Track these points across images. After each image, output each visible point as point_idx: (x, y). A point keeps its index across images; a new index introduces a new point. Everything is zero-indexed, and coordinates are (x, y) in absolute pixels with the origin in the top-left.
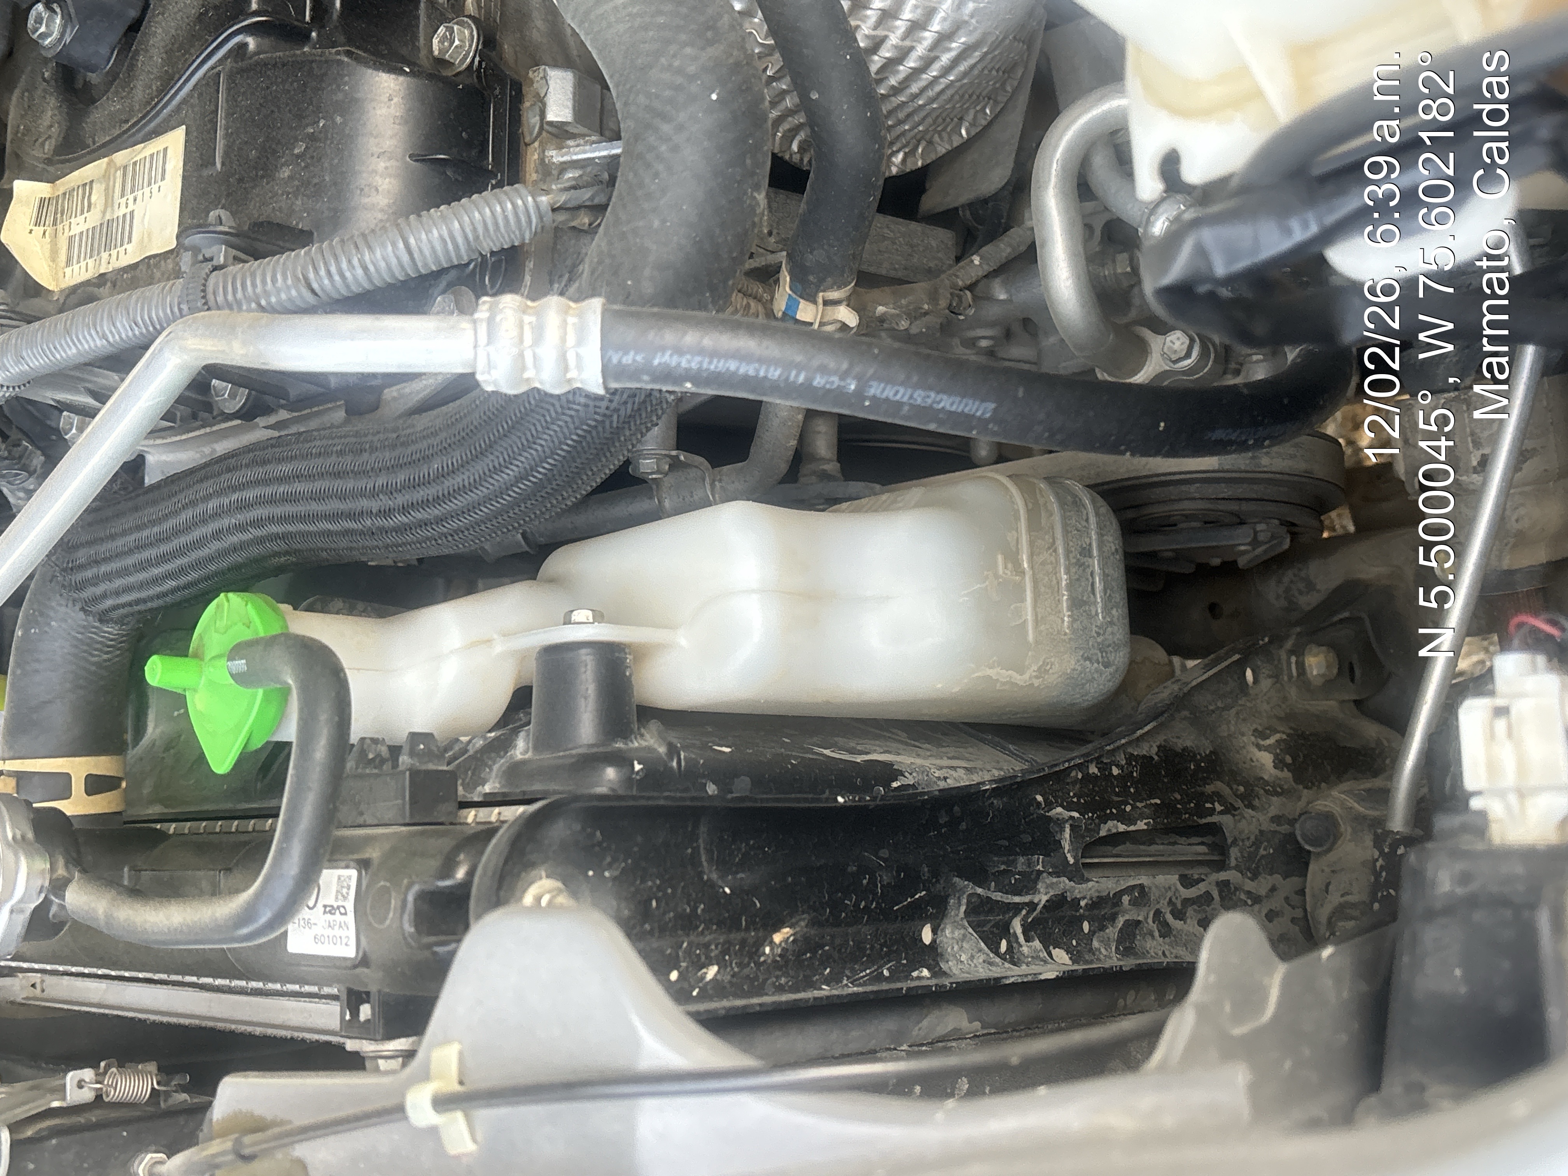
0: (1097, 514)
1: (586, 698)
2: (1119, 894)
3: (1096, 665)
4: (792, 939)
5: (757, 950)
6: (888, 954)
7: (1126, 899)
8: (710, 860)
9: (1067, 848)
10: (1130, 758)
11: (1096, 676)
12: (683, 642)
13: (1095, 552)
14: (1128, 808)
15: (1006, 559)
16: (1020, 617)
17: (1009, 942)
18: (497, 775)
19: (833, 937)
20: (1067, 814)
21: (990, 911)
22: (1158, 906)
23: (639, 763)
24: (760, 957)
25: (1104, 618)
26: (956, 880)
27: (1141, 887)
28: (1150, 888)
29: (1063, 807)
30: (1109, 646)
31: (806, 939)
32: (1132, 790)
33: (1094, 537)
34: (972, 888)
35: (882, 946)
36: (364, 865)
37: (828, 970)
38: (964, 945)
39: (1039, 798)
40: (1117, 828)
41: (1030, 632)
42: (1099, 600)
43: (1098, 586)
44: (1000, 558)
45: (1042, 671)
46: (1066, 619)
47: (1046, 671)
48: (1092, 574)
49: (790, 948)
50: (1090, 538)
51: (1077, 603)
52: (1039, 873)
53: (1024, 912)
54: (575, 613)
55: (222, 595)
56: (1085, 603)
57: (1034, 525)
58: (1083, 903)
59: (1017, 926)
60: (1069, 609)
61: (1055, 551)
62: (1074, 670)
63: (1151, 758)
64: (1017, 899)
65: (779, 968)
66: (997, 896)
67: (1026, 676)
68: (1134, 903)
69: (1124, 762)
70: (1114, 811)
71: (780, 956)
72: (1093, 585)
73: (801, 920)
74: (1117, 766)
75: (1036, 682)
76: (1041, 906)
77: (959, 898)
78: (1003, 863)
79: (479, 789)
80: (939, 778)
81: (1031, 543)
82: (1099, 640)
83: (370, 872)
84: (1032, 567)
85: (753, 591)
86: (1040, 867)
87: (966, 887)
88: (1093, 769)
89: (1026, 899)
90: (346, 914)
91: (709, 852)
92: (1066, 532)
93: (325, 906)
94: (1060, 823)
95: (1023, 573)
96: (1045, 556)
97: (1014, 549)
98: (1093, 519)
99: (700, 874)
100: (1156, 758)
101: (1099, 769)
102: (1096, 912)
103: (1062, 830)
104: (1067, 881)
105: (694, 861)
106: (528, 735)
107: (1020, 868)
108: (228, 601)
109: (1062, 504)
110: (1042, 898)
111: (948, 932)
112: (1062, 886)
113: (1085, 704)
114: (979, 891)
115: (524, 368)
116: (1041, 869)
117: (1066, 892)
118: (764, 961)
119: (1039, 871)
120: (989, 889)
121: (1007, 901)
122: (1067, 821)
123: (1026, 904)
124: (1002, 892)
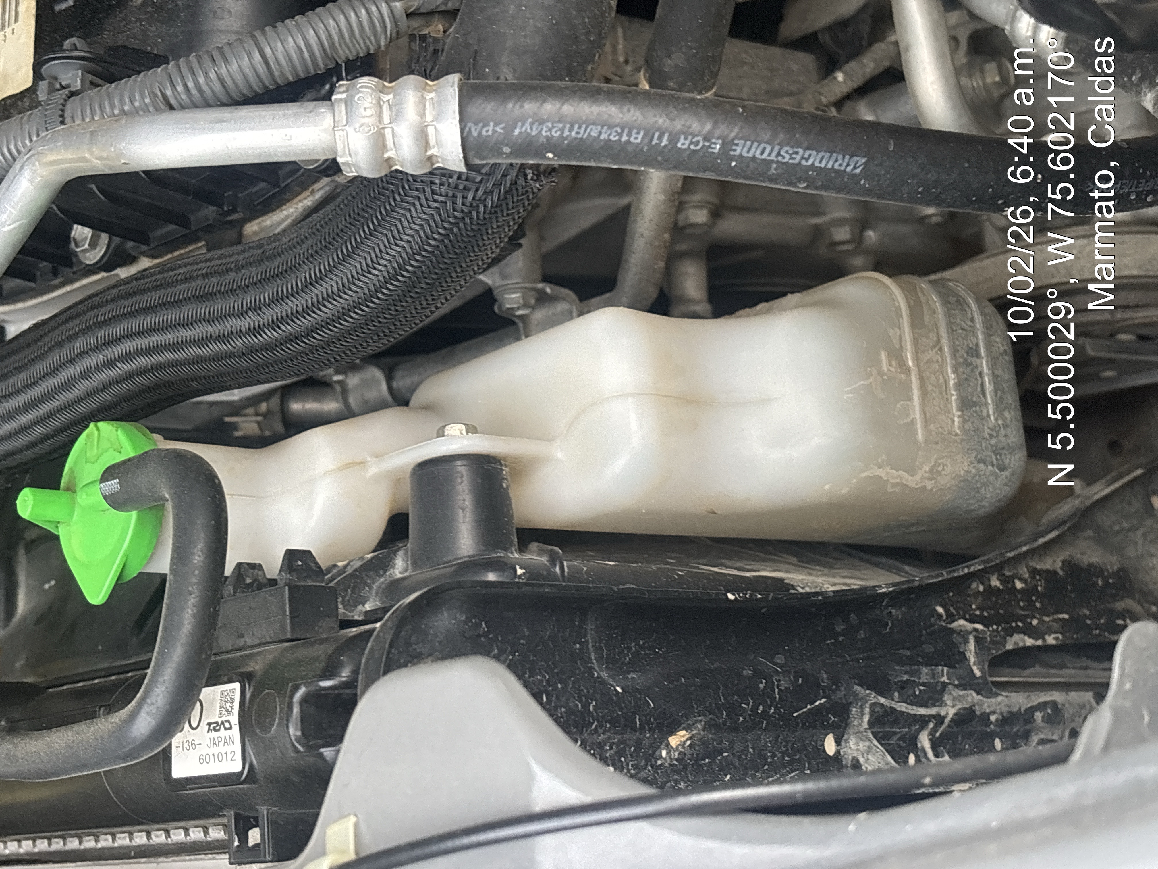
0: (983, 314)
1: (463, 509)
2: (1032, 710)
3: (990, 468)
4: (688, 743)
5: (654, 752)
6: (791, 762)
7: (1038, 715)
8: (600, 659)
9: (972, 660)
10: (1034, 572)
11: (991, 479)
12: (559, 455)
13: (983, 352)
14: (1035, 622)
15: (889, 356)
16: (908, 415)
17: (917, 757)
18: (377, 593)
19: (732, 742)
20: (969, 626)
21: (895, 722)
22: (1072, 725)
23: (521, 568)
24: (657, 759)
25: (996, 419)
26: (857, 688)
27: (1054, 704)
28: (1063, 705)
29: (966, 620)
30: (1003, 448)
31: (704, 742)
32: (1038, 605)
33: (980, 337)
34: (874, 698)
35: (784, 754)
36: (245, 678)
37: (728, 777)
38: (870, 757)
39: (940, 610)
40: (1024, 641)
41: (920, 431)
42: (990, 401)
43: (989, 387)
44: (883, 355)
45: (934, 473)
46: (956, 419)
47: (939, 473)
48: (981, 374)
49: (688, 752)
50: (977, 338)
51: (965, 404)
52: (945, 685)
53: (931, 725)
54: (448, 427)
55: (92, 425)
56: (975, 404)
57: (916, 322)
58: (993, 718)
59: (924, 740)
60: (960, 409)
61: (941, 349)
62: (968, 472)
63: (1055, 573)
64: (922, 711)
65: (678, 772)
66: (902, 707)
67: (918, 477)
68: (1048, 720)
69: (1027, 576)
70: (1020, 624)
71: (677, 760)
72: (982, 385)
73: (697, 722)
74: (1020, 579)
75: (929, 485)
76: (947, 721)
77: (861, 707)
78: (906, 673)
79: (360, 607)
81: (916, 342)
82: (993, 442)
83: (253, 683)
84: (917, 365)
85: (629, 395)
86: (945, 679)
87: (868, 695)
88: (995, 582)
89: (933, 711)
90: (231, 728)
91: (598, 650)
92: (951, 331)
93: (209, 724)
94: (964, 635)
95: (908, 371)
96: (931, 354)
97: (897, 347)
98: (978, 320)
99: (591, 670)
100: (1061, 573)
101: (1000, 581)
102: (1007, 728)
103: (966, 642)
104: (974, 694)
105: (583, 656)
106: (406, 553)
107: (924, 679)
108: (98, 429)
109: (945, 303)
110: (949, 711)
111: (851, 743)
112: (969, 699)
113: (981, 512)
114: (882, 700)
115: (384, 147)
116: (947, 681)
117: (974, 706)
118: (661, 765)
119: (944, 682)
120: (893, 700)
121: (913, 712)
122: (971, 633)
123: (933, 716)
124: (906, 703)
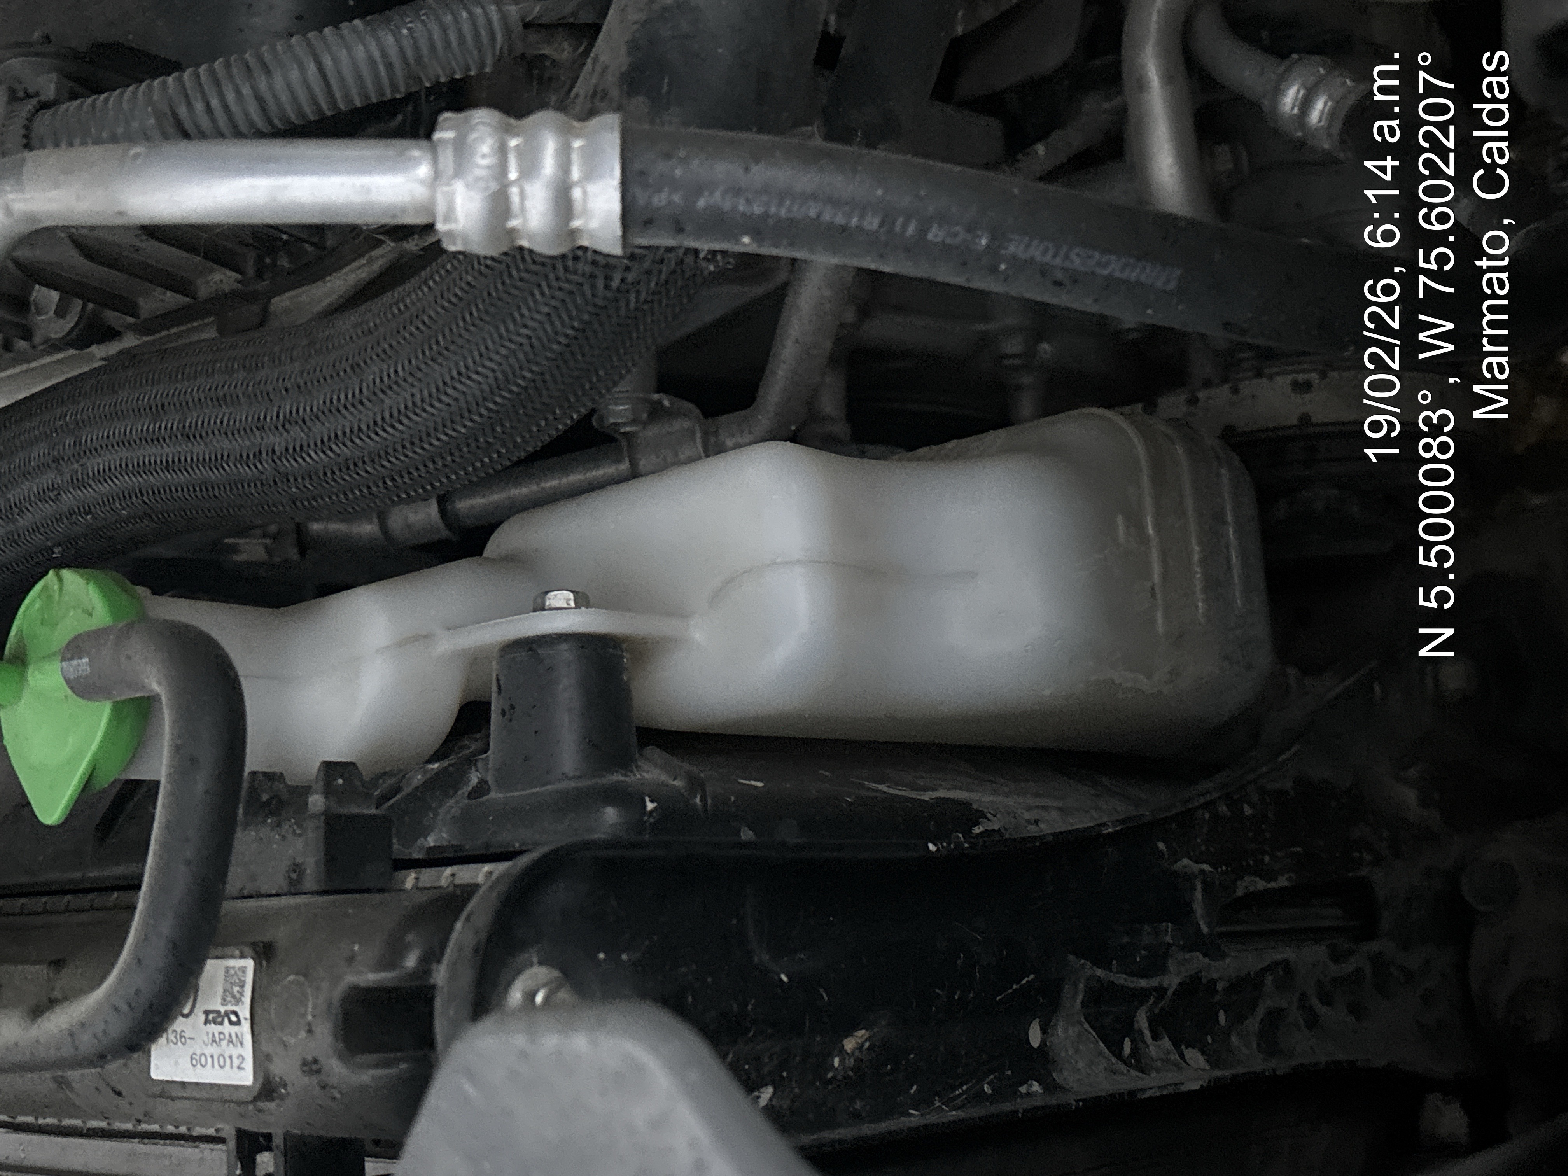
2: (1261, 973)
4: (867, 1044)
5: (824, 1062)
6: (988, 1063)
7: (1269, 979)
8: (760, 935)
9: (1199, 912)
10: (1264, 793)
12: (699, 635)
13: (1230, 518)
14: (1267, 859)
15: (1127, 522)
17: (1133, 1042)
18: (446, 822)
19: (919, 1040)
20: (1195, 867)
21: (1112, 999)
22: (1303, 988)
23: (652, 801)
24: (827, 1072)
25: (1243, 604)
26: (1071, 958)
27: (1286, 962)
28: (1295, 965)
29: (1190, 859)
30: (1250, 642)
31: (886, 1044)
32: (1268, 835)
33: (1227, 498)
34: (1089, 969)
35: (981, 1051)
36: (262, 950)
37: (915, 1088)
38: (1081, 1047)
39: (1161, 846)
40: (1255, 885)
41: (1160, 621)
42: (1237, 580)
43: (1235, 561)
44: (1120, 519)
45: (1173, 675)
46: (1200, 604)
47: (1179, 675)
48: (1227, 547)
49: (866, 1057)
50: (1224, 498)
51: (1210, 584)
53: (1151, 1000)
54: (549, 596)
55: (50, 573)
56: (1221, 584)
57: (1156, 476)
58: (1219, 986)
59: (1142, 1021)
60: (1204, 591)
61: (1184, 513)
63: (1286, 793)
64: (1143, 983)
65: (853, 1087)
66: (1121, 979)
67: (1155, 680)
68: (1276, 984)
69: (1256, 798)
70: (1251, 862)
71: (852, 1069)
72: (1229, 560)
73: (880, 1018)
74: (1250, 804)
75: (1166, 689)
76: (1170, 992)
77: (1075, 984)
78: (1126, 934)
79: (421, 841)
80: (1029, 822)
81: (1155, 502)
82: (1239, 633)
83: (270, 962)
84: (1158, 534)
85: (799, 563)
86: (1169, 939)
87: (1083, 967)
88: (1222, 809)
89: (1154, 982)
91: (759, 923)
92: (1195, 488)
94: (1189, 877)
95: (1148, 540)
96: (1173, 519)
97: (1136, 508)
98: (1224, 474)
99: (748, 955)
100: (1292, 792)
101: (1229, 808)
102: (1234, 998)
103: (1192, 888)
104: (1201, 957)
105: (740, 935)
107: (1146, 940)
108: (59, 580)
110: (1172, 981)
111: (1060, 1030)
112: (1195, 963)
114: (1099, 972)
115: (506, 213)
116: (1171, 942)
117: (1201, 972)
118: (833, 1077)
119: (1169, 944)
120: (1111, 971)
121: (1132, 985)
122: (1196, 877)
123: (1155, 989)
124: (1126, 974)
